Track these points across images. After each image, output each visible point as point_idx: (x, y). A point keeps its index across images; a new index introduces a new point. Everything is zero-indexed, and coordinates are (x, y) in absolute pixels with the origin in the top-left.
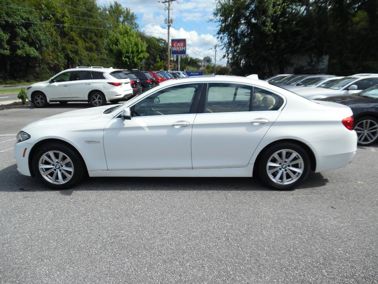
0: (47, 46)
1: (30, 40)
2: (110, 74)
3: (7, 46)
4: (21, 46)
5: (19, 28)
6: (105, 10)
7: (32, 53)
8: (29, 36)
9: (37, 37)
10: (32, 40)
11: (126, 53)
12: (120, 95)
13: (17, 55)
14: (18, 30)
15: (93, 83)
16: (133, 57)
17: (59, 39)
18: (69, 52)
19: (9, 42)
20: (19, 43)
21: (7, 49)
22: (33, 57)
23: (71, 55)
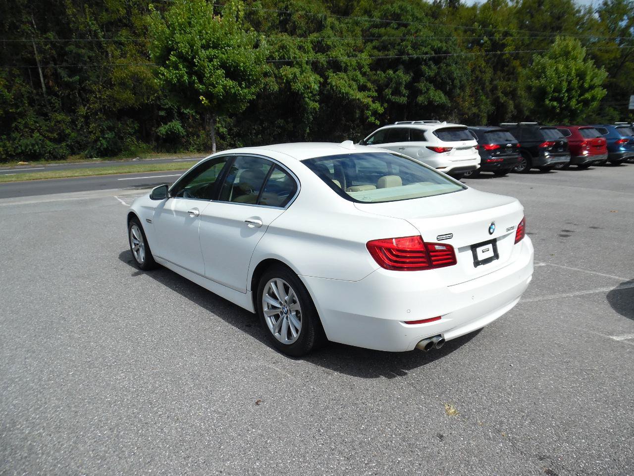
0: (462, 88)
1: (439, 79)
2: (433, 133)
3: (405, 91)
4: (424, 89)
5: (426, 64)
6: (590, 11)
7: (437, 99)
8: (438, 74)
9: (450, 75)
10: (442, 79)
11: (554, 91)
12: (445, 168)
13: (417, 104)
14: (423, 67)
15: (408, 147)
16: (570, 99)
17: (488, 75)
18: (500, 94)
19: (409, 86)
20: (422, 85)
21: (404, 96)
22: (438, 105)
23: (503, 99)
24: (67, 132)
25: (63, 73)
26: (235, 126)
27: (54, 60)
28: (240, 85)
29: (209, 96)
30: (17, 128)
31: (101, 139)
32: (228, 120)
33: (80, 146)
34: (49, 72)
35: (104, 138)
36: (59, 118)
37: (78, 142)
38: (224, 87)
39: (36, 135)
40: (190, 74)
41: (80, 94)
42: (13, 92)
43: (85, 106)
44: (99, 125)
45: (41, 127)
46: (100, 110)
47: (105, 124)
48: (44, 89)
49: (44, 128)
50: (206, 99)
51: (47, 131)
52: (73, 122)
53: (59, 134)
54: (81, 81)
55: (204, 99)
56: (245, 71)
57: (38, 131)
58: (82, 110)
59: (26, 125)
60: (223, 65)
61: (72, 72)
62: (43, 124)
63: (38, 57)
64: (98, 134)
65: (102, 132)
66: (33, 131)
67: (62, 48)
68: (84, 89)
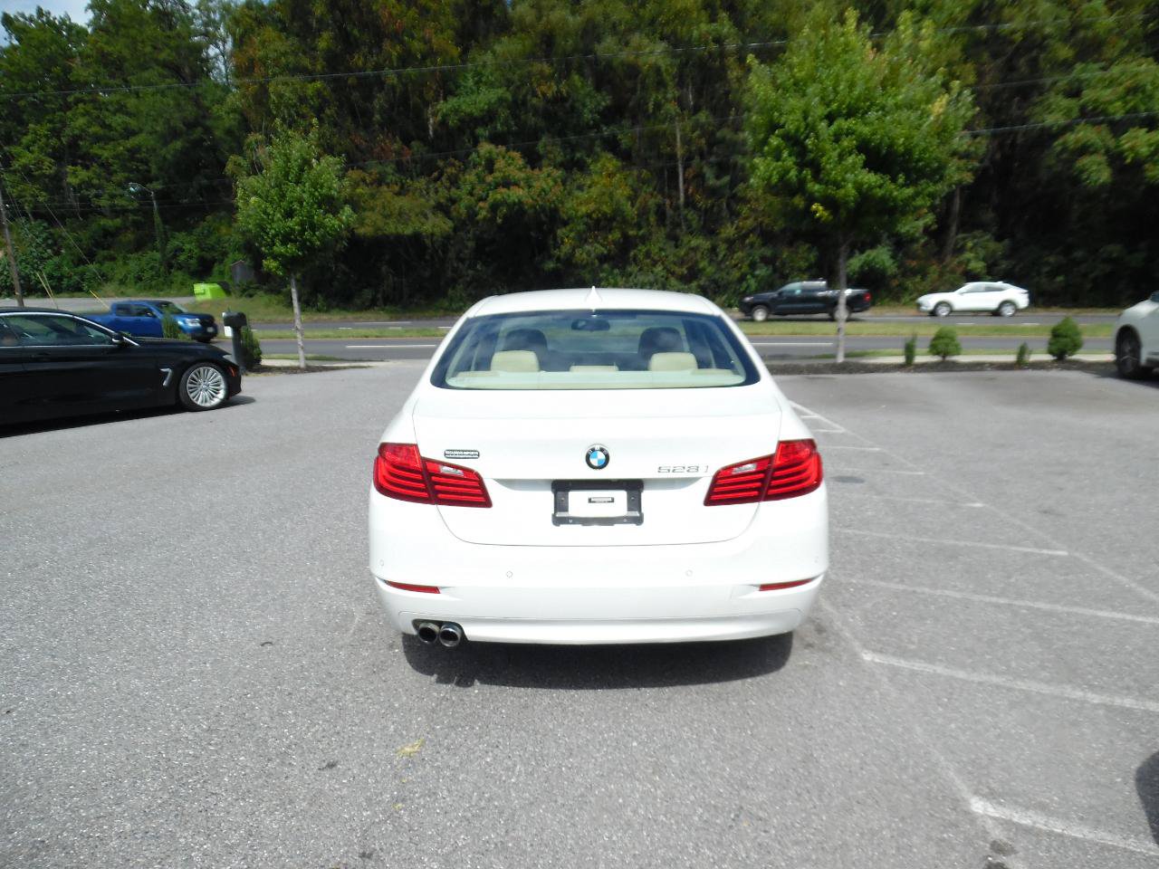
24: (702, 265)
25: (709, 173)
26: (1006, 257)
27: (702, 156)
28: (894, 180)
29: (830, 203)
30: (635, 259)
31: (749, 277)
32: (993, 245)
33: (719, 287)
34: (691, 172)
35: (754, 276)
36: (694, 243)
37: (715, 282)
38: (858, 186)
39: (659, 268)
40: (801, 166)
41: (728, 205)
42: (637, 205)
43: (732, 223)
44: (749, 255)
45: (667, 257)
46: (752, 231)
47: (758, 253)
48: (682, 199)
49: (672, 258)
50: (825, 209)
51: (675, 264)
52: (713, 250)
53: (689, 269)
54: (733, 184)
55: (821, 208)
56: (909, 152)
57: (663, 263)
58: (729, 231)
59: (648, 255)
60: (863, 147)
61: (722, 168)
62: (671, 253)
63: (680, 151)
64: (745, 269)
65: (753, 266)
66: (655, 263)
67: (713, 133)
68: (734, 197)
